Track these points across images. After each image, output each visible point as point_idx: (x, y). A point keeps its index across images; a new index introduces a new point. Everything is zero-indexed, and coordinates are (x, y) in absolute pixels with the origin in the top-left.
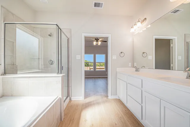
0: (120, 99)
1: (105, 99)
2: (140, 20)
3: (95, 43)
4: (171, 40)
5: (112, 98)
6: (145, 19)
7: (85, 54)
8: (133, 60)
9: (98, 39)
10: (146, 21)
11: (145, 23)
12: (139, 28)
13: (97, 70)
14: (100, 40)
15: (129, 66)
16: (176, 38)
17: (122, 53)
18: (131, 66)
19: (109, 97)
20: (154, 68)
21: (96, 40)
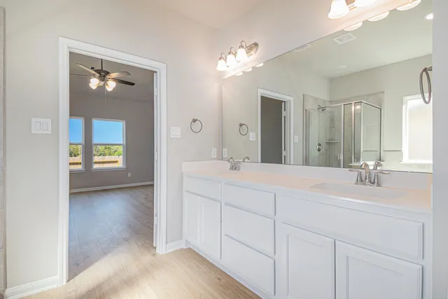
0: (190, 249)
1: (147, 258)
2: (243, 44)
3: (94, 83)
4: (283, 103)
5: (169, 251)
6: (256, 45)
7: (71, 115)
8: (221, 141)
9: (108, 73)
10: (257, 50)
11: (255, 55)
12: (238, 63)
13: (96, 166)
14: (114, 75)
15: (213, 156)
16: (291, 99)
17: (194, 121)
18: (215, 157)
19: (158, 251)
20: (260, 161)
21: (98, 75)
